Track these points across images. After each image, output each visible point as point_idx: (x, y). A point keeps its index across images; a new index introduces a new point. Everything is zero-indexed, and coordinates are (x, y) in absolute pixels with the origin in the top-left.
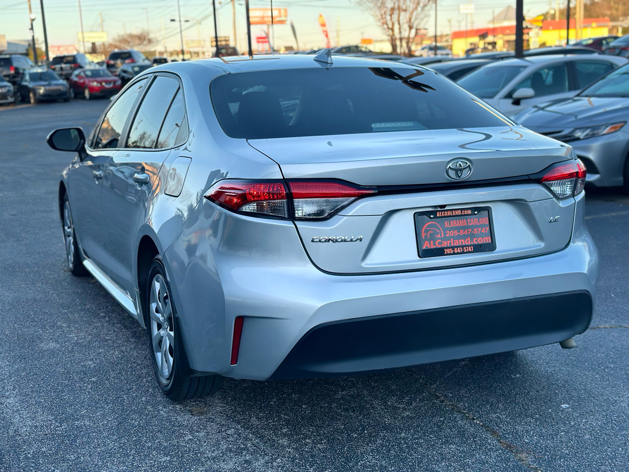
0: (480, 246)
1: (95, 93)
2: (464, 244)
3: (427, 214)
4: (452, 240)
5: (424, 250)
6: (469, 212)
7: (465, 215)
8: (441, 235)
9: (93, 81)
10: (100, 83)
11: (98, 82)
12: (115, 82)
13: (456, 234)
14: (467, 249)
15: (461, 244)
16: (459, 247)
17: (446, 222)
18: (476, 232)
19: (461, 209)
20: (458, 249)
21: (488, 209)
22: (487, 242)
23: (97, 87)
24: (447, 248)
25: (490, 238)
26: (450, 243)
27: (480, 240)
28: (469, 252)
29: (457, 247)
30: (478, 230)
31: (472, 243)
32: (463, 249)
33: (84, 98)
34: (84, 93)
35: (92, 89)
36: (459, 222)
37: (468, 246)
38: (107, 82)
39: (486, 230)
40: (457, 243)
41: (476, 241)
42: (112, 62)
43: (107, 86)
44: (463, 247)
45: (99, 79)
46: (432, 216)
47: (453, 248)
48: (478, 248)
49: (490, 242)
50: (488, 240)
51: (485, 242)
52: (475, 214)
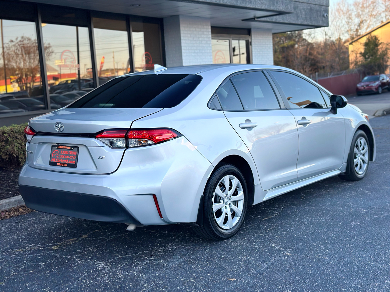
0: (70, 164)
2: (65, 162)
5: (51, 162)
7: (68, 149)
8: (58, 157)
13: (64, 157)
14: (65, 165)
17: (61, 151)
18: (71, 158)
19: (67, 146)
20: (62, 164)
21: (78, 148)
24: (58, 163)
27: (72, 162)
31: (68, 163)
36: (66, 152)
39: (74, 158)
40: (62, 161)
46: (57, 147)
48: (70, 166)
50: (74, 163)
52: (72, 149)
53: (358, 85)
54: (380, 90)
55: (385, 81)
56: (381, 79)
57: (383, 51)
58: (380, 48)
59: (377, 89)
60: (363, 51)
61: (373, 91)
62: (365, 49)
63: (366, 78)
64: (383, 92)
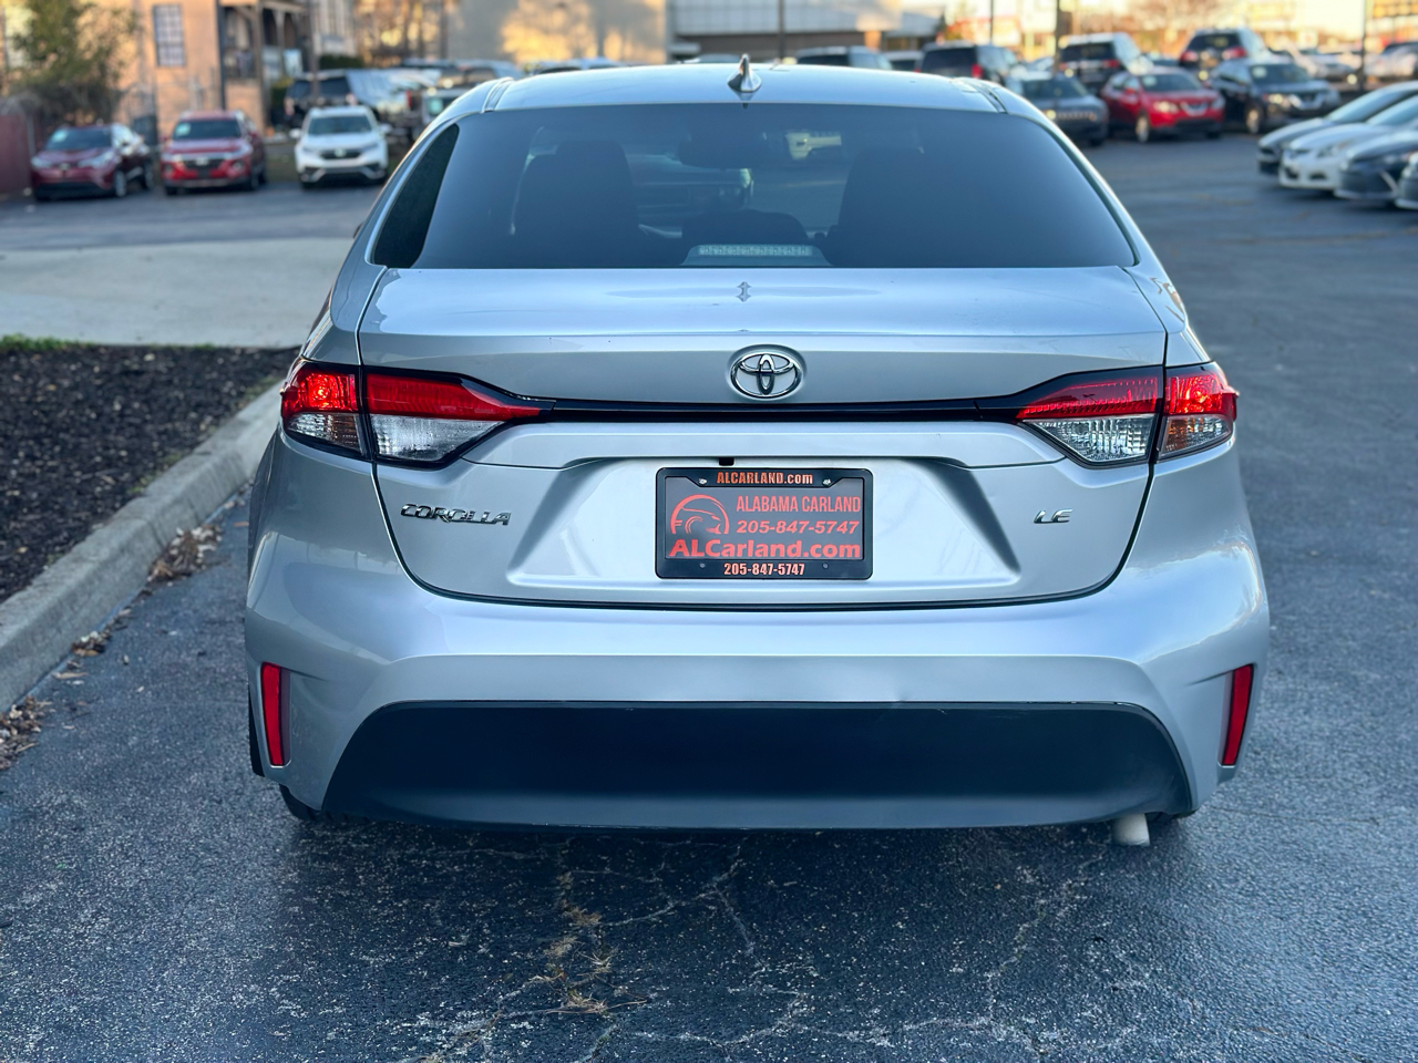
1: (1161, 127)
2: (782, 556)
3: (693, 474)
4: (751, 543)
5: (671, 560)
6: (808, 479)
7: (794, 486)
8: (722, 529)
9: (1162, 100)
10: (1177, 103)
11: (1170, 101)
12: (1209, 102)
13: (764, 529)
14: (787, 568)
15: (773, 556)
16: (767, 561)
17: (741, 498)
18: (820, 530)
19: (786, 471)
20: (764, 566)
21: (864, 478)
22: (850, 556)
23: (1170, 114)
24: (733, 561)
25: (858, 549)
26: (745, 551)
27: (830, 551)
28: (792, 577)
29: (760, 562)
30: (827, 527)
31: (806, 556)
32: (775, 567)
33: (1133, 137)
34: (1133, 126)
35: (1156, 118)
36: (778, 500)
37: (793, 561)
38: (1193, 103)
39: (849, 527)
40: (764, 552)
41: (817, 551)
42: (1192, 56)
43: (1191, 112)
44: (776, 562)
45: (1175, 95)
46: (703, 481)
47: (749, 563)
48: (818, 570)
49: (858, 556)
50: (851, 552)
51: (842, 556)
52: (826, 486)
53: (39, 162)
54: (120, 184)
55: (128, 151)
56: (117, 143)
57: (101, 37)
58: (86, 25)
59: (109, 178)
60: (23, 31)
61: (95, 186)
62: (33, 24)
63: (60, 136)
64: (129, 193)
